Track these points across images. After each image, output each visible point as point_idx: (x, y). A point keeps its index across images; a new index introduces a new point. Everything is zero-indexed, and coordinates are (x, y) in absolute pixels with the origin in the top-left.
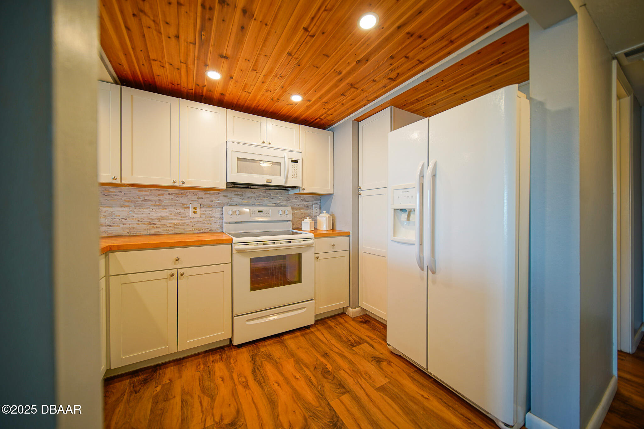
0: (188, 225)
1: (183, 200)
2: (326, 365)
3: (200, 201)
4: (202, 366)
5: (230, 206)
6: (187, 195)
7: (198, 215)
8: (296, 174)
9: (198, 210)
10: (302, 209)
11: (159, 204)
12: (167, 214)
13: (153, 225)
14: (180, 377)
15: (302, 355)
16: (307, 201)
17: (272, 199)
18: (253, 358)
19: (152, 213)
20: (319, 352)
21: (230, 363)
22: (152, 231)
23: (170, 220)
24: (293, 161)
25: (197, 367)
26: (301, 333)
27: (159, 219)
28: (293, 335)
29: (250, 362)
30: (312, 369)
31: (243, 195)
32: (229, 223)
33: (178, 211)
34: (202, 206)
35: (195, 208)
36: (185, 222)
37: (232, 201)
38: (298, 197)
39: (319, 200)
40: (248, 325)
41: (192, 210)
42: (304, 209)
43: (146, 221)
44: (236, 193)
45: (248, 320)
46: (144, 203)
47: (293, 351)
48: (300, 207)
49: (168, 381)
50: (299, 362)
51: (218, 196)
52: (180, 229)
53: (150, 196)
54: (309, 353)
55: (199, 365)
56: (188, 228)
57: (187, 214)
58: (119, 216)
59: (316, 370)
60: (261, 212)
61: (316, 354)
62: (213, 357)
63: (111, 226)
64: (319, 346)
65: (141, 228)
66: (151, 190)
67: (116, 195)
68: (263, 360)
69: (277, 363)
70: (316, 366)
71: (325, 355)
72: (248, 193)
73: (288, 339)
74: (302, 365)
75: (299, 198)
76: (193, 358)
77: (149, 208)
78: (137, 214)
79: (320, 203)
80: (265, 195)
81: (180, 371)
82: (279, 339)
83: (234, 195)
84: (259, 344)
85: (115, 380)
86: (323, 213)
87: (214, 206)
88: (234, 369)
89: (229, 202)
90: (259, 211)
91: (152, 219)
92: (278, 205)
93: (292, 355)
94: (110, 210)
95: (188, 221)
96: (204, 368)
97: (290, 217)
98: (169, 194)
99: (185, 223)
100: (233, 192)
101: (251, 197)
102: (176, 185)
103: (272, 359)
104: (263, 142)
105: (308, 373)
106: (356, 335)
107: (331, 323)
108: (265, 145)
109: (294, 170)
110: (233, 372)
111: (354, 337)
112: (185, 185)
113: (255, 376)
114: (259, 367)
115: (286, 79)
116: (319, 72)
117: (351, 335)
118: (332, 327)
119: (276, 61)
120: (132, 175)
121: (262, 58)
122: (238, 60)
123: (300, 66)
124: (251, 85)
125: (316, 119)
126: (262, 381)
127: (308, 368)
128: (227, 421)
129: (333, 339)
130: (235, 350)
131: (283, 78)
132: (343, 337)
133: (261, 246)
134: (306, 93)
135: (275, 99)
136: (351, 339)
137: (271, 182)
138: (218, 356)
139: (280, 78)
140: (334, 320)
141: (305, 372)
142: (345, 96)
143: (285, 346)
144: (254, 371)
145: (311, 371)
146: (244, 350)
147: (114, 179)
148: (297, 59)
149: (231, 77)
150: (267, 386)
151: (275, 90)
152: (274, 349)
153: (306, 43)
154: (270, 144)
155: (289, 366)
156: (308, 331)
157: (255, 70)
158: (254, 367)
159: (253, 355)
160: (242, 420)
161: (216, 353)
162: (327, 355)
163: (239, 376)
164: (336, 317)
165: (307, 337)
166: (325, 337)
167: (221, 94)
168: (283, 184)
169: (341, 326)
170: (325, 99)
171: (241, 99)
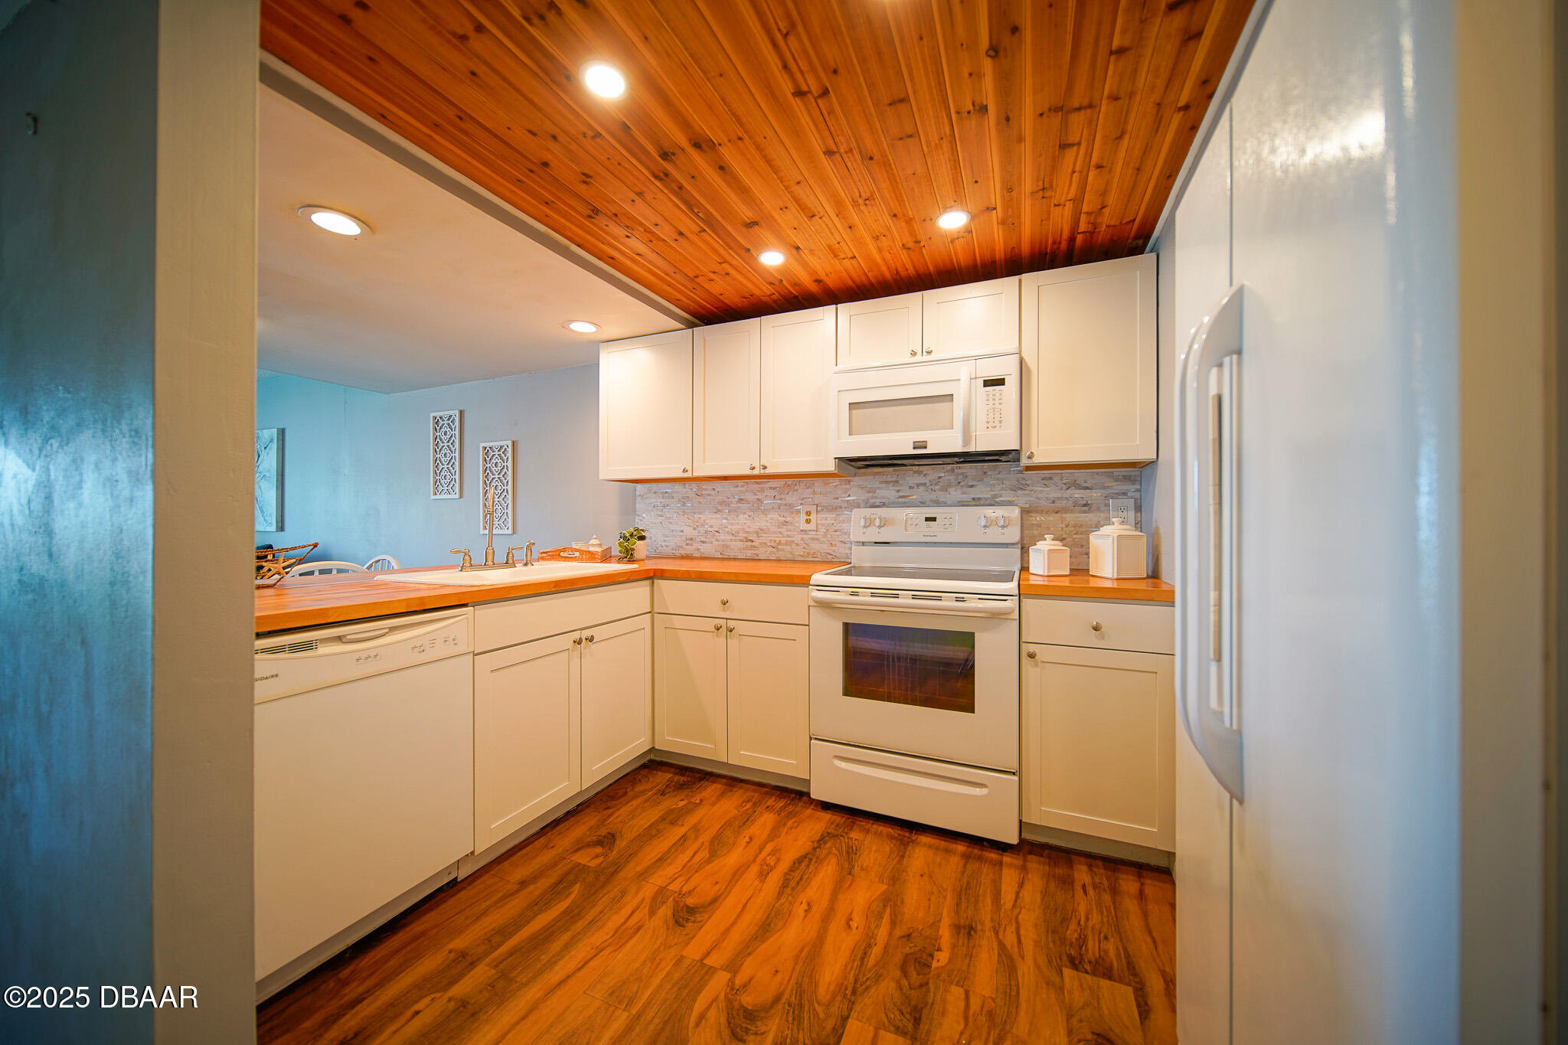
0: (797, 545)
1: (791, 499)
2: (939, 950)
3: (818, 499)
4: (749, 806)
5: (871, 507)
6: (796, 488)
7: (812, 526)
8: (997, 415)
9: (813, 517)
10: (1066, 510)
11: (758, 507)
12: (768, 524)
13: (750, 543)
14: (713, 804)
15: (913, 894)
16: (1087, 488)
17: (972, 486)
18: (822, 841)
19: (749, 523)
20: (957, 913)
21: (785, 824)
22: (749, 554)
23: (771, 535)
24: (988, 383)
25: (744, 802)
26: (970, 849)
27: (757, 533)
28: (943, 844)
29: (813, 842)
30: (898, 933)
31: (897, 482)
32: (863, 544)
33: (783, 519)
34: (820, 508)
35: (808, 513)
36: (794, 539)
37: (876, 498)
38: (1051, 478)
39: (1136, 481)
40: (835, 766)
41: (803, 517)
42: (1072, 512)
43: (742, 535)
44: (884, 478)
45: (836, 757)
46: (739, 505)
47: (904, 874)
48: (1058, 504)
49: (698, 801)
50: (891, 901)
51: (848, 486)
52: (786, 552)
53: (747, 494)
54: (933, 898)
55: (748, 801)
56: (799, 552)
57: (796, 524)
58: (712, 527)
59: (905, 940)
60: (934, 519)
61: (945, 912)
62: (775, 801)
63: (703, 542)
64: (977, 902)
65: (736, 548)
66: (747, 483)
67: (709, 495)
68: (834, 851)
69: (850, 874)
70: (913, 935)
71: (966, 930)
72: (910, 477)
73: (925, 845)
74: (888, 910)
75: (1057, 479)
76: (753, 787)
77: (745, 513)
78: (731, 524)
79: (1139, 490)
80: (952, 478)
81: (722, 795)
82: (907, 834)
83: (881, 483)
84: (861, 821)
85: (664, 768)
86: (1113, 524)
87: (841, 507)
88: (779, 837)
89: (868, 500)
90: (927, 519)
91: (748, 532)
92: (988, 502)
93: (895, 879)
94: (703, 517)
95: (797, 538)
96: (748, 809)
97: (1013, 534)
98: (771, 488)
99: (793, 542)
100: (877, 477)
101: (918, 485)
102: (756, 472)
103: (850, 861)
104: (914, 354)
105: (882, 934)
106: (1125, 950)
107: (1082, 874)
108: (918, 358)
109: (991, 406)
110: (772, 841)
111: (1111, 947)
112: (767, 471)
113: (792, 869)
114: (814, 859)
115: (882, 198)
116: (928, 142)
117: (1106, 938)
118: (1072, 883)
119: (823, 180)
120: (704, 462)
121: (798, 190)
122: (772, 217)
123: (875, 158)
124: (839, 243)
125: (1072, 239)
126: (792, 884)
127: (893, 923)
128: (691, 901)
129: (1034, 911)
130: (813, 809)
131: (874, 199)
132: (1073, 926)
133: (865, 598)
134: (958, 199)
135: (911, 245)
136: (1092, 944)
137: (926, 447)
138: (782, 804)
139: (867, 202)
140: (1102, 871)
141: (876, 927)
142: (1079, 144)
143: (901, 854)
144: (800, 861)
145: (890, 934)
146: (827, 816)
147: (685, 471)
148: (851, 150)
149: (798, 248)
150: (790, 898)
151: (888, 229)
152: (874, 848)
153: (829, 113)
154: (929, 353)
155: (862, 895)
156: (993, 855)
157: (813, 216)
158: (807, 854)
159: (828, 833)
160: (706, 916)
161: (785, 798)
162: (969, 933)
163: (773, 853)
164: (1121, 867)
165: (973, 866)
166: (1018, 893)
167: (815, 281)
168: (957, 447)
169: (1107, 897)
170: (1028, 185)
171: (854, 274)
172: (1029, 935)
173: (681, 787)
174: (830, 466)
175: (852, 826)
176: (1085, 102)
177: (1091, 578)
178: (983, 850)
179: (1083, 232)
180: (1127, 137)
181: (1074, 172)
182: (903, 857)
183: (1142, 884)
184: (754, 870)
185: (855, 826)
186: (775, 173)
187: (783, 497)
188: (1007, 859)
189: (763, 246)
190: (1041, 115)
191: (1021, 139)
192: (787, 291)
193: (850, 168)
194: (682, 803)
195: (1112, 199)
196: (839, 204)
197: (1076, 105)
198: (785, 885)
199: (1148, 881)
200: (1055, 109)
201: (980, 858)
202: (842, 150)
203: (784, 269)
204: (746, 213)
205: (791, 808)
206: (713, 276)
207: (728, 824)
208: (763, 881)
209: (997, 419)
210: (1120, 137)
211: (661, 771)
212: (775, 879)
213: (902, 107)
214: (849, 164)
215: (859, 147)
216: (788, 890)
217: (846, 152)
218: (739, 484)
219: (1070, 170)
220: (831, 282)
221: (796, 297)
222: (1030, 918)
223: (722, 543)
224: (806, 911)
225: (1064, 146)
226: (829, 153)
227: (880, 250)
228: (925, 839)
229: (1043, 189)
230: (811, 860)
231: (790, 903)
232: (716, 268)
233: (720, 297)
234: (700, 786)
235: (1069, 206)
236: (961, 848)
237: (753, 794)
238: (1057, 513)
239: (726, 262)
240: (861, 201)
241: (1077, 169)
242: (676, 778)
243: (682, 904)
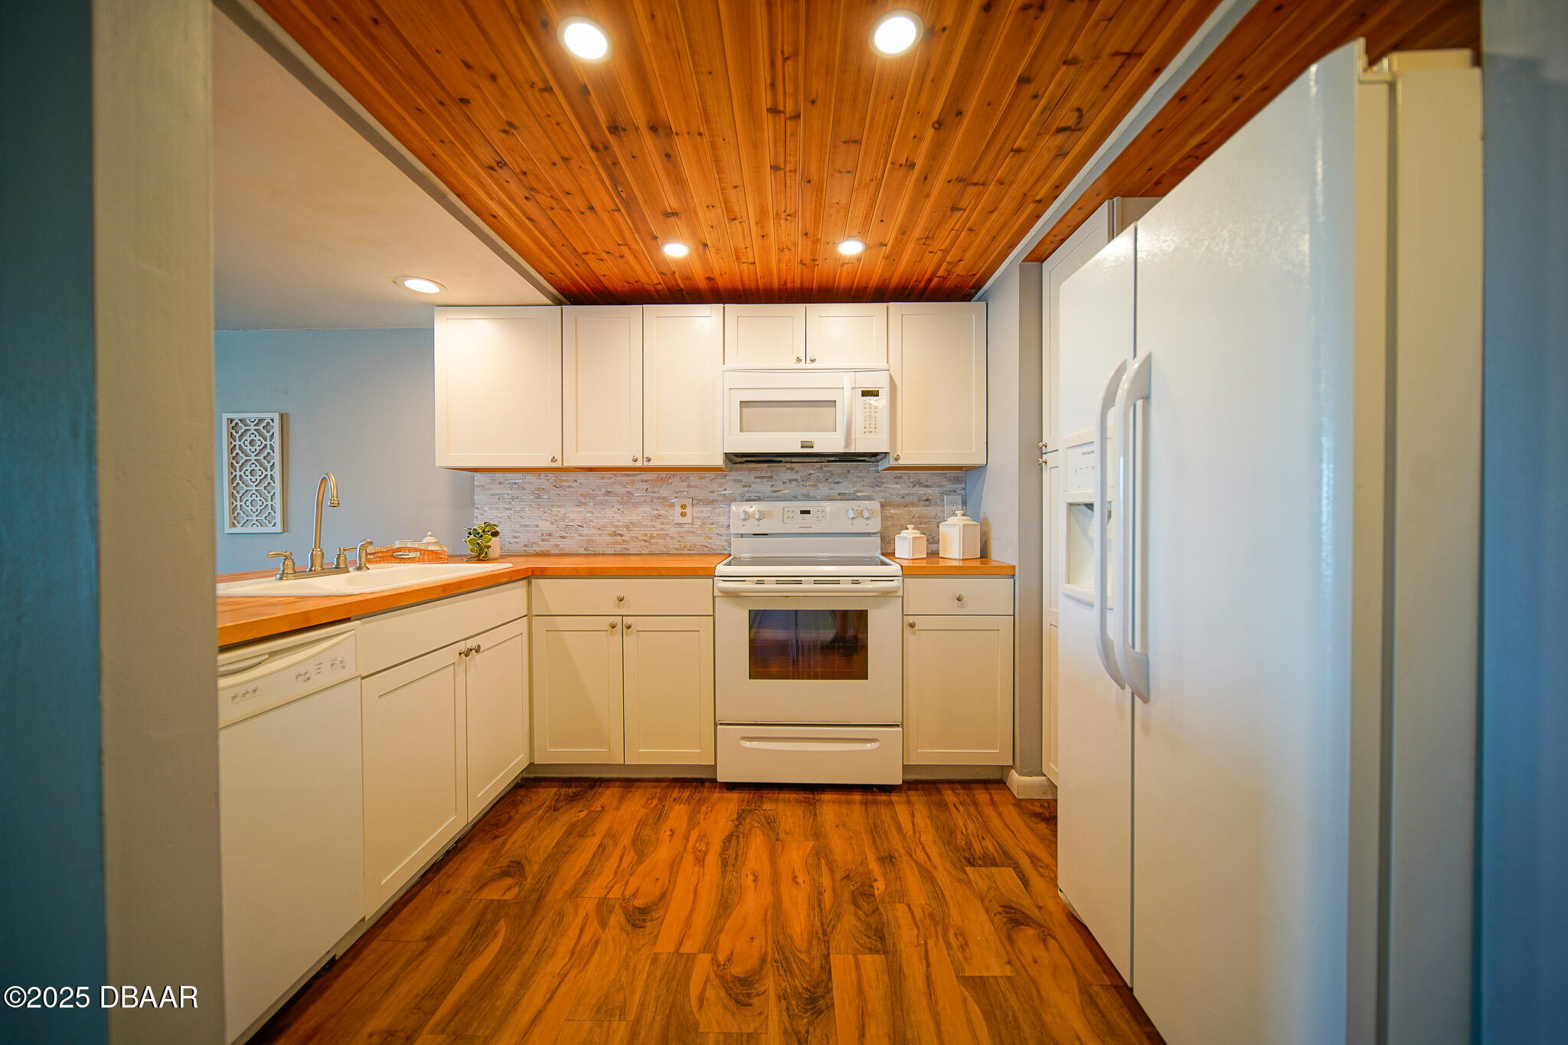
0: (671, 538)
1: (664, 492)
3: (693, 492)
4: (655, 802)
5: (747, 500)
6: (671, 481)
7: (688, 519)
8: (873, 422)
9: (688, 510)
10: (912, 504)
11: (628, 500)
12: (640, 518)
13: (618, 537)
14: (620, 808)
15: (837, 843)
16: (927, 486)
17: (838, 483)
18: (740, 817)
19: (617, 516)
20: (877, 848)
21: (699, 812)
22: (616, 548)
23: (642, 529)
24: (865, 393)
25: (648, 799)
26: (862, 796)
27: (627, 527)
28: (843, 797)
29: (732, 821)
30: (839, 877)
31: (772, 477)
32: (742, 535)
33: (656, 512)
34: (696, 502)
35: (684, 507)
36: (667, 532)
37: (751, 492)
38: (901, 477)
39: (962, 481)
41: (678, 510)
42: (917, 506)
43: (610, 529)
44: (760, 473)
45: (744, 738)
46: (606, 498)
47: (823, 828)
48: (907, 500)
49: (599, 809)
50: (822, 854)
51: (726, 481)
52: (658, 546)
53: (615, 486)
54: (853, 842)
55: (653, 798)
56: (673, 545)
57: (670, 518)
58: (572, 520)
59: (845, 880)
60: (808, 512)
61: (867, 850)
62: (679, 793)
63: (563, 537)
64: (887, 836)
65: (602, 542)
67: (570, 487)
68: (756, 824)
69: (778, 840)
70: (851, 875)
71: (887, 859)
72: (783, 473)
74: (824, 862)
75: (905, 478)
76: (648, 784)
77: (613, 507)
78: (597, 518)
79: (964, 489)
80: (821, 474)
81: (622, 798)
82: (811, 796)
83: (755, 478)
84: (765, 793)
86: (956, 515)
87: (717, 501)
88: (700, 824)
89: (744, 493)
90: (802, 512)
91: (617, 526)
92: (849, 497)
93: (817, 834)
94: (563, 511)
95: (672, 531)
96: (656, 806)
97: (875, 525)
98: (645, 481)
99: (667, 535)
100: (753, 472)
101: (790, 481)
102: (639, 464)
103: (773, 829)
104: (799, 360)
105: (826, 880)
106: (997, 842)
107: (950, 796)
108: (802, 365)
109: (868, 414)
110: (693, 828)
111: (988, 843)
112: (651, 464)
113: (725, 848)
114: (741, 836)
115: (803, 216)
116: (860, 180)
117: (983, 838)
118: (946, 805)
119: (759, 190)
120: (577, 452)
121: (732, 194)
122: (695, 212)
123: (813, 182)
124: (746, 248)
125: (930, 280)
126: (731, 861)
127: (831, 870)
128: (639, 902)
129: (929, 832)
130: (719, 792)
131: (795, 217)
132: (959, 837)
133: (770, 585)
134: (862, 233)
135: (808, 261)
136: (976, 845)
137: (812, 447)
138: (688, 794)
139: (788, 218)
140: (962, 791)
141: (819, 876)
142: (965, 210)
143: (813, 813)
144: (728, 840)
145: (833, 880)
146: (735, 796)
147: (554, 460)
148: (795, 171)
149: (705, 245)
150: (734, 873)
151: (795, 244)
152: (789, 814)
153: (791, 135)
154: (813, 361)
155: (796, 855)
156: (883, 798)
157: (735, 219)
158: (733, 832)
159: (744, 810)
160: (662, 912)
161: (687, 787)
162: (891, 861)
163: (700, 838)
164: (972, 785)
165: (872, 809)
166: (913, 822)
167: (707, 278)
168: (840, 449)
169: (972, 809)
170: (917, 232)
171: (746, 278)
172: (934, 851)
173: (573, 799)
174: (719, 461)
175: (762, 799)
176: (981, 182)
177: (940, 560)
178: (874, 795)
179: (940, 277)
180: (997, 212)
181: (953, 230)
182: (815, 815)
183: (991, 794)
184: (689, 858)
185: (764, 799)
186: (718, 174)
187: (656, 490)
188: (894, 798)
189: (671, 235)
190: (949, 181)
191: (928, 196)
192: (674, 283)
193: (788, 185)
194: (582, 815)
195: (968, 257)
196: (763, 213)
197: (975, 181)
198: (724, 864)
199: (993, 792)
200: (959, 180)
201: (875, 802)
202: (788, 169)
203: (683, 263)
204: (671, 202)
205: (697, 796)
206: (604, 256)
207: (642, 824)
208: (702, 866)
209: (873, 426)
210: (992, 212)
211: (541, 787)
212: (713, 860)
213: (853, 146)
214: (788, 182)
215: (803, 170)
216: (730, 868)
217: (790, 171)
218: (606, 476)
219: (951, 228)
220: (721, 283)
221: (681, 290)
222: (929, 837)
223: (588, 538)
224: (754, 881)
225: (954, 209)
226: (775, 168)
227: (780, 261)
228: (827, 797)
229: (927, 238)
230: (738, 837)
231: (737, 878)
232: (613, 248)
233: (602, 279)
234: (595, 794)
235: (940, 253)
236: (857, 797)
237: (653, 790)
238: (905, 506)
239: (626, 244)
240: (783, 216)
241: (956, 228)
242: (563, 791)
243: (631, 908)
